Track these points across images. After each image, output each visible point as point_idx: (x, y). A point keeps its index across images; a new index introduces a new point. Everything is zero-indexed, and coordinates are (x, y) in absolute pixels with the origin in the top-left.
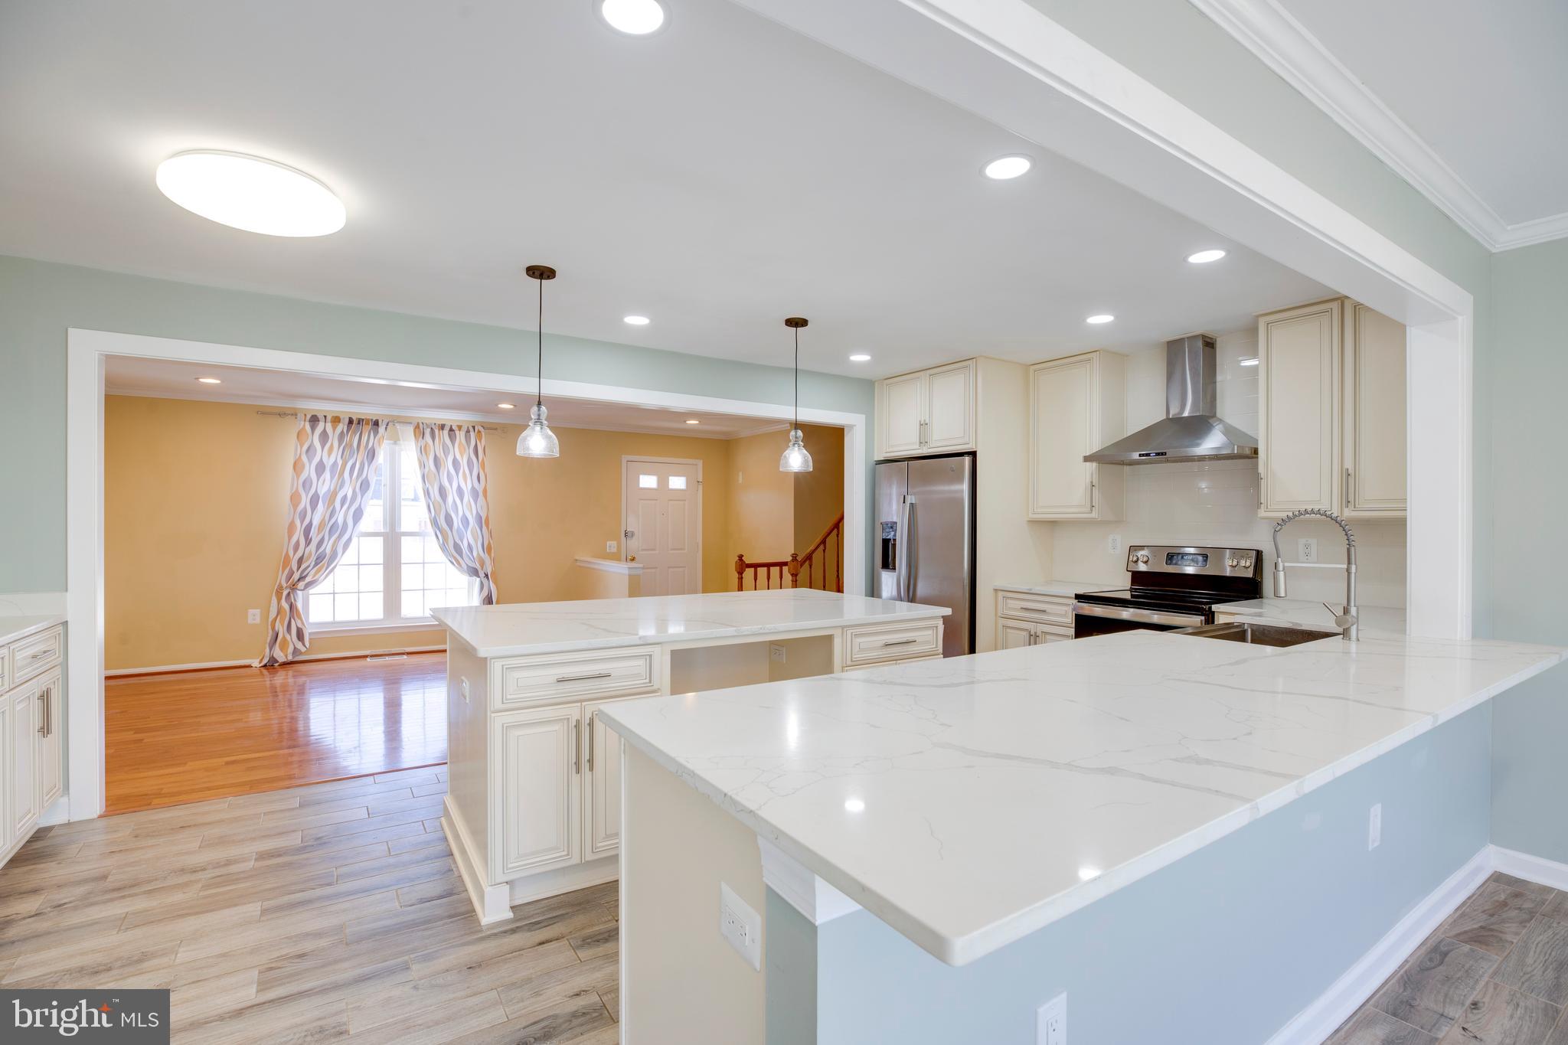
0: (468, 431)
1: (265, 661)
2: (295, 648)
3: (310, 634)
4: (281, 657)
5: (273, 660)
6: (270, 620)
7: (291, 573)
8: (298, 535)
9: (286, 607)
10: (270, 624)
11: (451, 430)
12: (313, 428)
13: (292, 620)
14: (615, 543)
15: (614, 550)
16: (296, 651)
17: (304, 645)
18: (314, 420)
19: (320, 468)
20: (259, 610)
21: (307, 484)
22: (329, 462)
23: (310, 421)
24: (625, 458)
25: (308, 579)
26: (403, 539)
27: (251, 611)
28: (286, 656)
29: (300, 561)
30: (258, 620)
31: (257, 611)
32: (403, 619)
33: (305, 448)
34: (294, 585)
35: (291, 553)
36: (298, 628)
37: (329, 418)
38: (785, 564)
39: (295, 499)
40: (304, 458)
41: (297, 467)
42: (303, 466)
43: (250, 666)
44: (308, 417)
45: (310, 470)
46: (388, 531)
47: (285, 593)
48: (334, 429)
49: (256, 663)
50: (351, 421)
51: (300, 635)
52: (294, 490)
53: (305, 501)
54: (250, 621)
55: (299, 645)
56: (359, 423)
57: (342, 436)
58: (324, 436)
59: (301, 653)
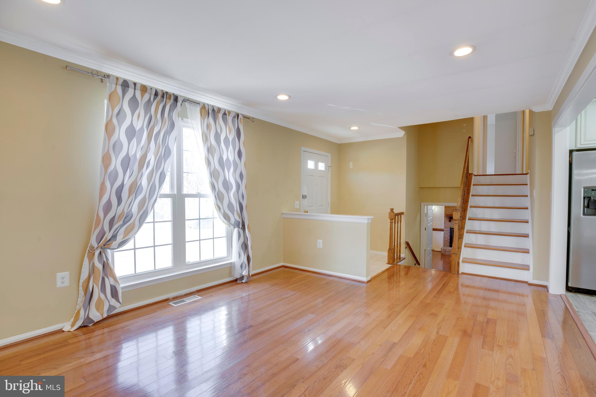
0: (234, 117)
1: (79, 323)
2: (110, 305)
3: (123, 288)
4: (96, 315)
5: (88, 319)
6: (82, 281)
7: (102, 234)
8: (110, 193)
9: (99, 266)
10: (81, 284)
11: (225, 114)
12: (124, 93)
13: (106, 279)
14: (298, 202)
15: (298, 207)
16: (111, 308)
17: (118, 301)
18: (125, 85)
19: (131, 133)
20: (67, 273)
21: (117, 146)
22: (138, 126)
23: (122, 85)
24: (303, 148)
25: (119, 238)
26: (187, 200)
27: (59, 275)
28: (102, 315)
29: (112, 223)
30: (67, 283)
31: (66, 274)
32: (187, 265)
33: (116, 110)
34: (104, 245)
35: (101, 214)
36: (111, 286)
37: (138, 87)
38: (402, 213)
39: (106, 160)
40: (115, 121)
41: (109, 129)
42: (114, 129)
43: (61, 331)
44: (120, 82)
45: (121, 134)
46: (176, 193)
47: (97, 253)
48: (142, 96)
49: (67, 327)
50: (156, 94)
51: (114, 293)
52: (106, 152)
53: (116, 163)
54: (59, 284)
55: (113, 302)
56: (163, 97)
57: (149, 104)
58: (134, 102)
59: (115, 308)
